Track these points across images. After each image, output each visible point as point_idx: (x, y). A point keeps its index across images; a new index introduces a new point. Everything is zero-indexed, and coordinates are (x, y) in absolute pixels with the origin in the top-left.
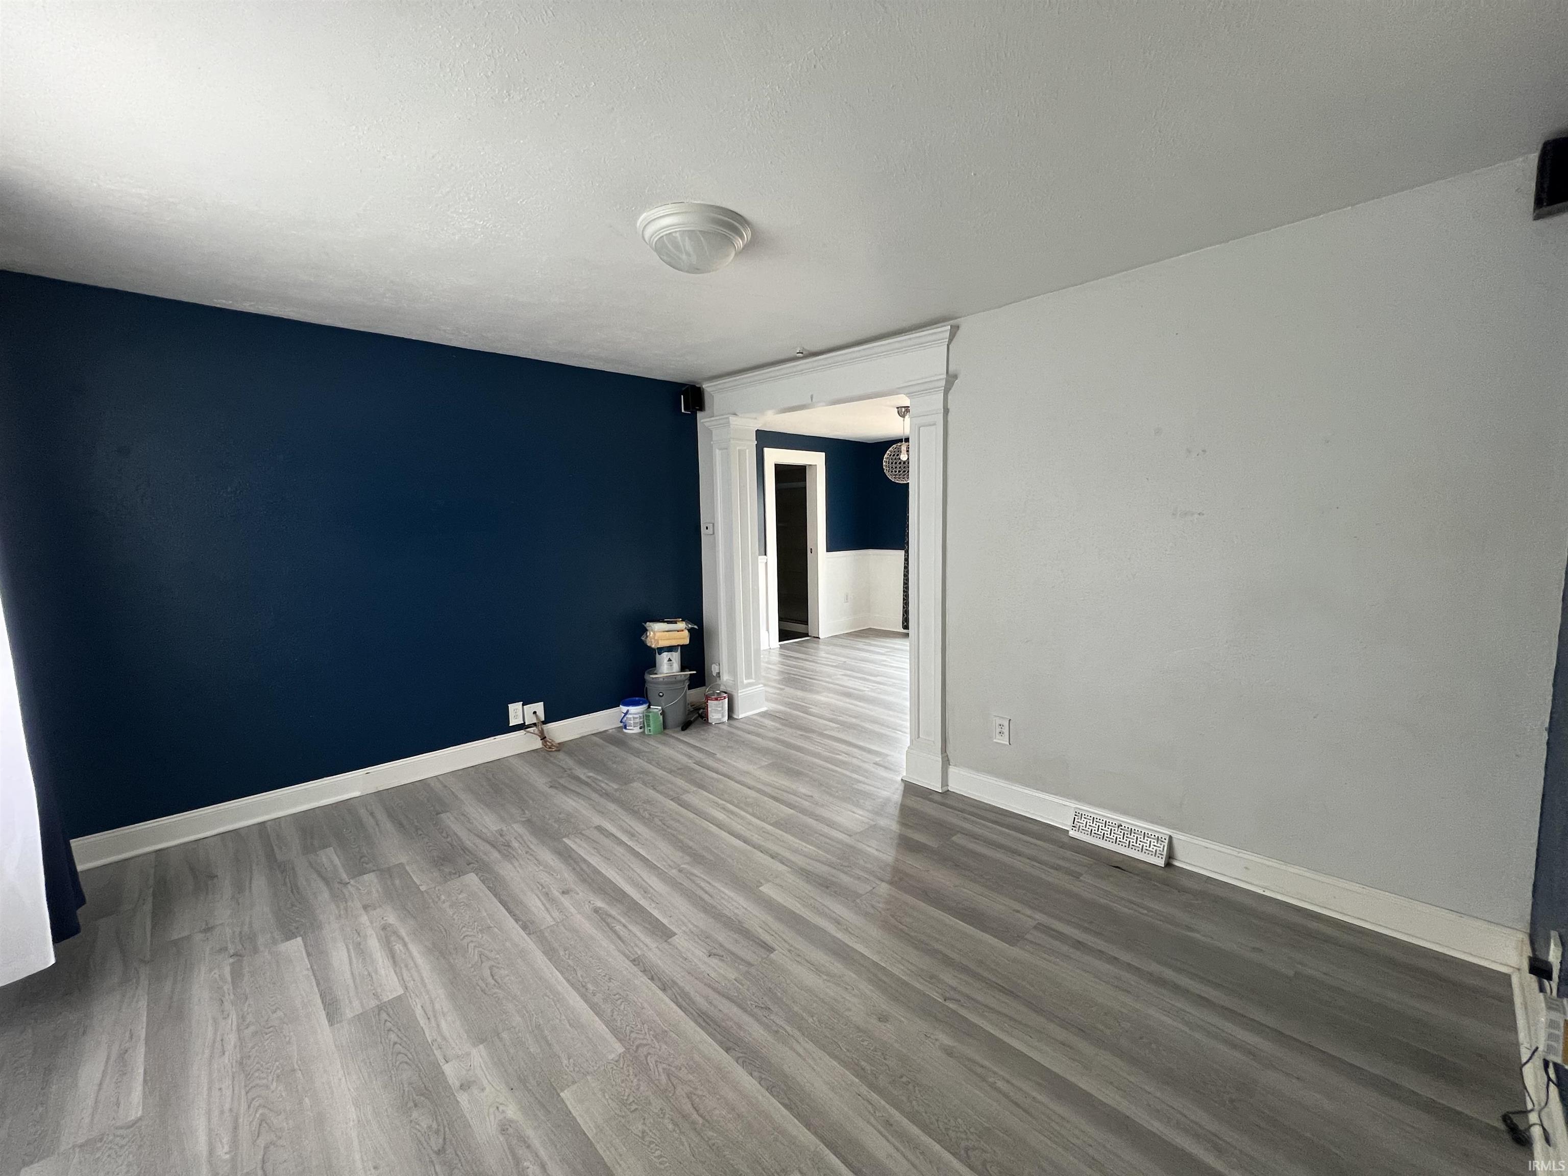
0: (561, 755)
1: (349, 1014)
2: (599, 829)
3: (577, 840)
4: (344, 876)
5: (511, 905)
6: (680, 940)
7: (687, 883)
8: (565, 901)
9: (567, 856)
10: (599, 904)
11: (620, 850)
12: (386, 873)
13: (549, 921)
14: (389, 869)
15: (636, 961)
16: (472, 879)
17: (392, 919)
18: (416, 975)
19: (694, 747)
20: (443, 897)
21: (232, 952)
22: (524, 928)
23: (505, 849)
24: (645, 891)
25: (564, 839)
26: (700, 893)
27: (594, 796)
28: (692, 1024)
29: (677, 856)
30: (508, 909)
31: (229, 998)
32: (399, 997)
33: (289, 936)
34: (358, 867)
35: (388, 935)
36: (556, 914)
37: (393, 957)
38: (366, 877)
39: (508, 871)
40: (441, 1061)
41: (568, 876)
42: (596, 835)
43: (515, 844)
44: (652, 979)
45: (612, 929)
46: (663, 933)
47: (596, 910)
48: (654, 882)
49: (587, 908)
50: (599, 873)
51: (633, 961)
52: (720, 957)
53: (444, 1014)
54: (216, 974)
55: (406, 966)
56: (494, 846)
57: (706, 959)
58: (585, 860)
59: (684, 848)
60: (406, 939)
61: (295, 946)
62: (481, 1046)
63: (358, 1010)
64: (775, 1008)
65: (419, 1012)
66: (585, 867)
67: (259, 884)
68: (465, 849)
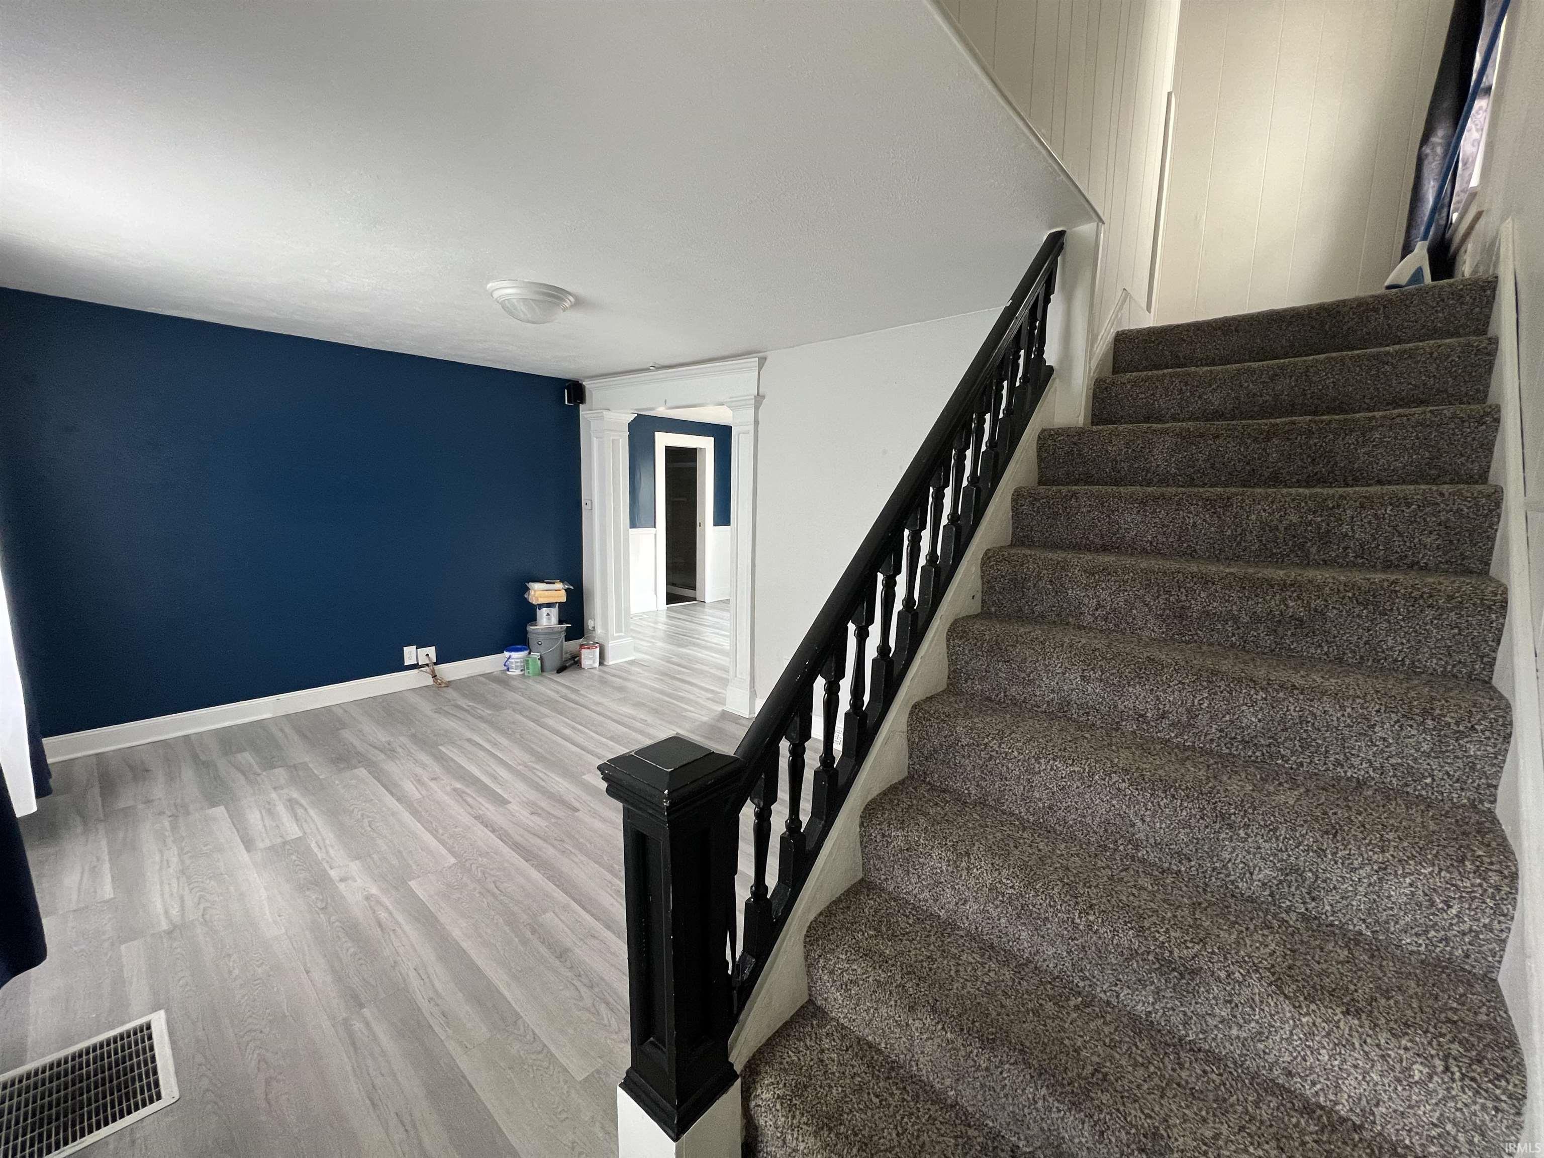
0: (450, 690)
1: (261, 845)
2: (469, 740)
3: (451, 748)
4: (259, 771)
5: (391, 787)
6: (514, 807)
7: (529, 774)
8: (432, 784)
9: (440, 758)
10: (458, 786)
11: (481, 754)
12: (293, 768)
13: (419, 796)
14: (295, 766)
15: (477, 818)
16: (362, 772)
17: (295, 795)
18: (312, 826)
19: (563, 685)
20: (337, 782)
21: (170, 814)
22: (398, 800)
23: (390, 752)
24: (494, 778)
25: (440, 747)
26: (537, 779)
27: (469, 718)
28: (508, 849)
29: (527, 758)
30: (387, 790)
31: (169, 841)
32: (300, 838)
33: (214, 805)
34: (269, 764)
35: (292, 804)
36: (424, 792)
37: (296, 817)
38: (276, 771)
39: (392, 768)
40: (328, 868)
41: (437, 769)
42: (467, 745)
43: (400, 750)
44: (486, 826)
45: (465, 801)
46: (502, 802)
47: (455, 790)
48: (502, 772)
49: (448, 788)
50: (463, 767)
51: (475, 818)
52: (539, 815)
53: (332, 846)
54: (157, 826)
55: (306, 821)
56: (381, 751)
57: (529, 816)
58: (452, 760)
59: (532, 752)
60: (307, 807)
61: (220, 811)
62: (357, 862)
63: (268, 843)
64: (566, 839)
65: (313, 845)
66: (452, 764)
67: (188, 774)
68: (358, 753)
